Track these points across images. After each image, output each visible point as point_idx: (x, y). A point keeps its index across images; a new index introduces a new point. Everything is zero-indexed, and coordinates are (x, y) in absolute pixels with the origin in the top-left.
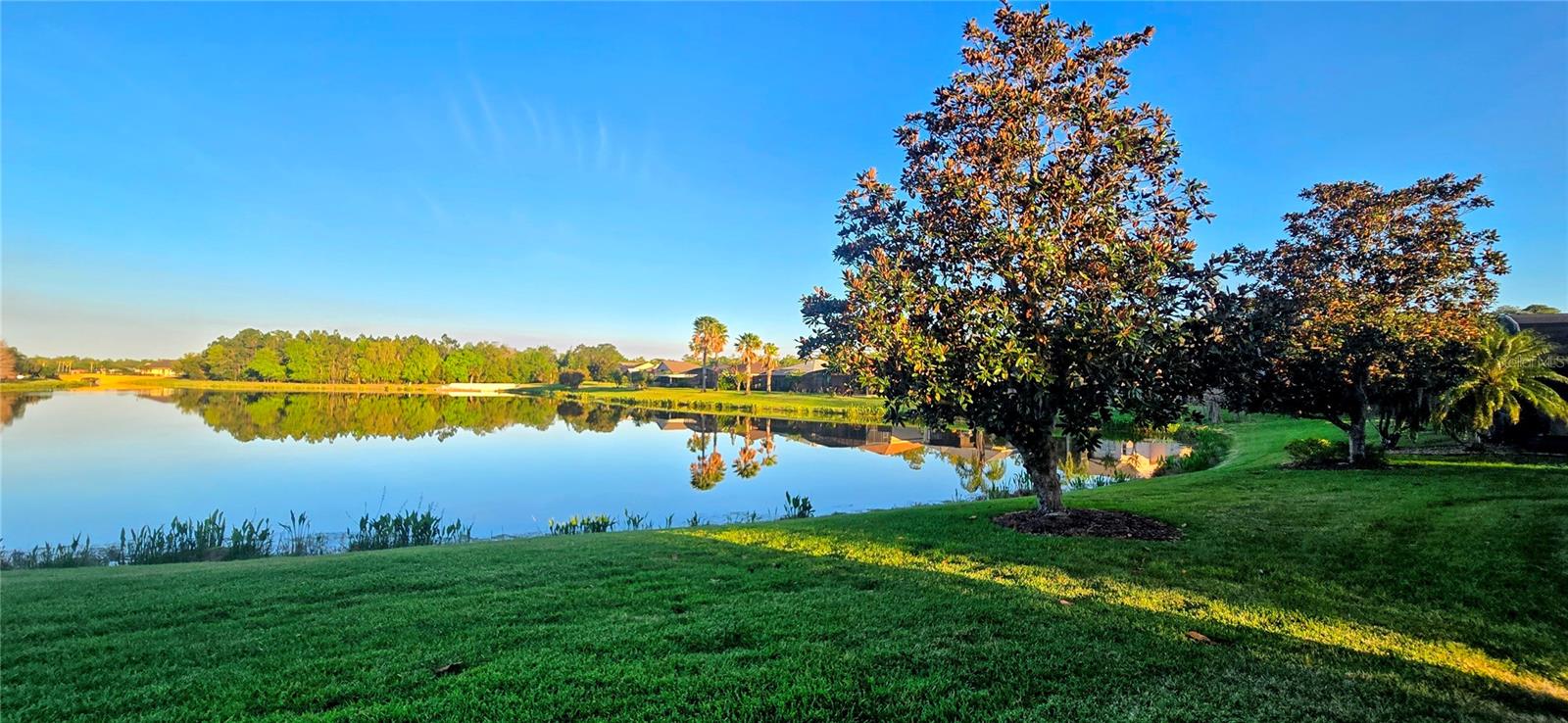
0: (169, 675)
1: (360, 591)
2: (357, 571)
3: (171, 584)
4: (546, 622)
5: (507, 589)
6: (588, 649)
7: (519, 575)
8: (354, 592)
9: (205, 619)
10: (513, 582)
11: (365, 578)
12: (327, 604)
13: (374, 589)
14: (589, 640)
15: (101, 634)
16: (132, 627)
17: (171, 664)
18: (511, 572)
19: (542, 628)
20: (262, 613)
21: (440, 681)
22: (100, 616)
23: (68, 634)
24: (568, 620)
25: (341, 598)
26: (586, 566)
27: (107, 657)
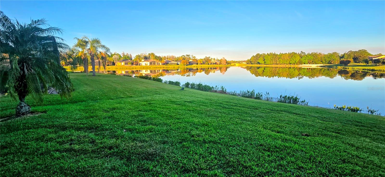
0: (250, 117)
1: (282, 111)
2: (281, 106)
3: (248, 101)
4: (335, 133)
5: (321, 120)
6: (353, 146)
7: (325, 118)
8: (280, 111)
9: (254, 109)
10: (323, 119)
11: (282, 109)
12: (275, 112)
13: (285, 111)
14: (352, 143)
15: (240, 107)
16: (244, 107)
17: (250, 115)
18: (322, 116)
19: (334, 134)
20: (263, 110)
21: (303, 137)
22: (240, 104)
23: (236, 106)
24: (343, 134)
25: (279, 111)
26: (350, 121)
27: (241, 111)
